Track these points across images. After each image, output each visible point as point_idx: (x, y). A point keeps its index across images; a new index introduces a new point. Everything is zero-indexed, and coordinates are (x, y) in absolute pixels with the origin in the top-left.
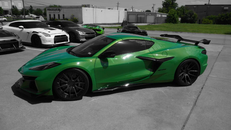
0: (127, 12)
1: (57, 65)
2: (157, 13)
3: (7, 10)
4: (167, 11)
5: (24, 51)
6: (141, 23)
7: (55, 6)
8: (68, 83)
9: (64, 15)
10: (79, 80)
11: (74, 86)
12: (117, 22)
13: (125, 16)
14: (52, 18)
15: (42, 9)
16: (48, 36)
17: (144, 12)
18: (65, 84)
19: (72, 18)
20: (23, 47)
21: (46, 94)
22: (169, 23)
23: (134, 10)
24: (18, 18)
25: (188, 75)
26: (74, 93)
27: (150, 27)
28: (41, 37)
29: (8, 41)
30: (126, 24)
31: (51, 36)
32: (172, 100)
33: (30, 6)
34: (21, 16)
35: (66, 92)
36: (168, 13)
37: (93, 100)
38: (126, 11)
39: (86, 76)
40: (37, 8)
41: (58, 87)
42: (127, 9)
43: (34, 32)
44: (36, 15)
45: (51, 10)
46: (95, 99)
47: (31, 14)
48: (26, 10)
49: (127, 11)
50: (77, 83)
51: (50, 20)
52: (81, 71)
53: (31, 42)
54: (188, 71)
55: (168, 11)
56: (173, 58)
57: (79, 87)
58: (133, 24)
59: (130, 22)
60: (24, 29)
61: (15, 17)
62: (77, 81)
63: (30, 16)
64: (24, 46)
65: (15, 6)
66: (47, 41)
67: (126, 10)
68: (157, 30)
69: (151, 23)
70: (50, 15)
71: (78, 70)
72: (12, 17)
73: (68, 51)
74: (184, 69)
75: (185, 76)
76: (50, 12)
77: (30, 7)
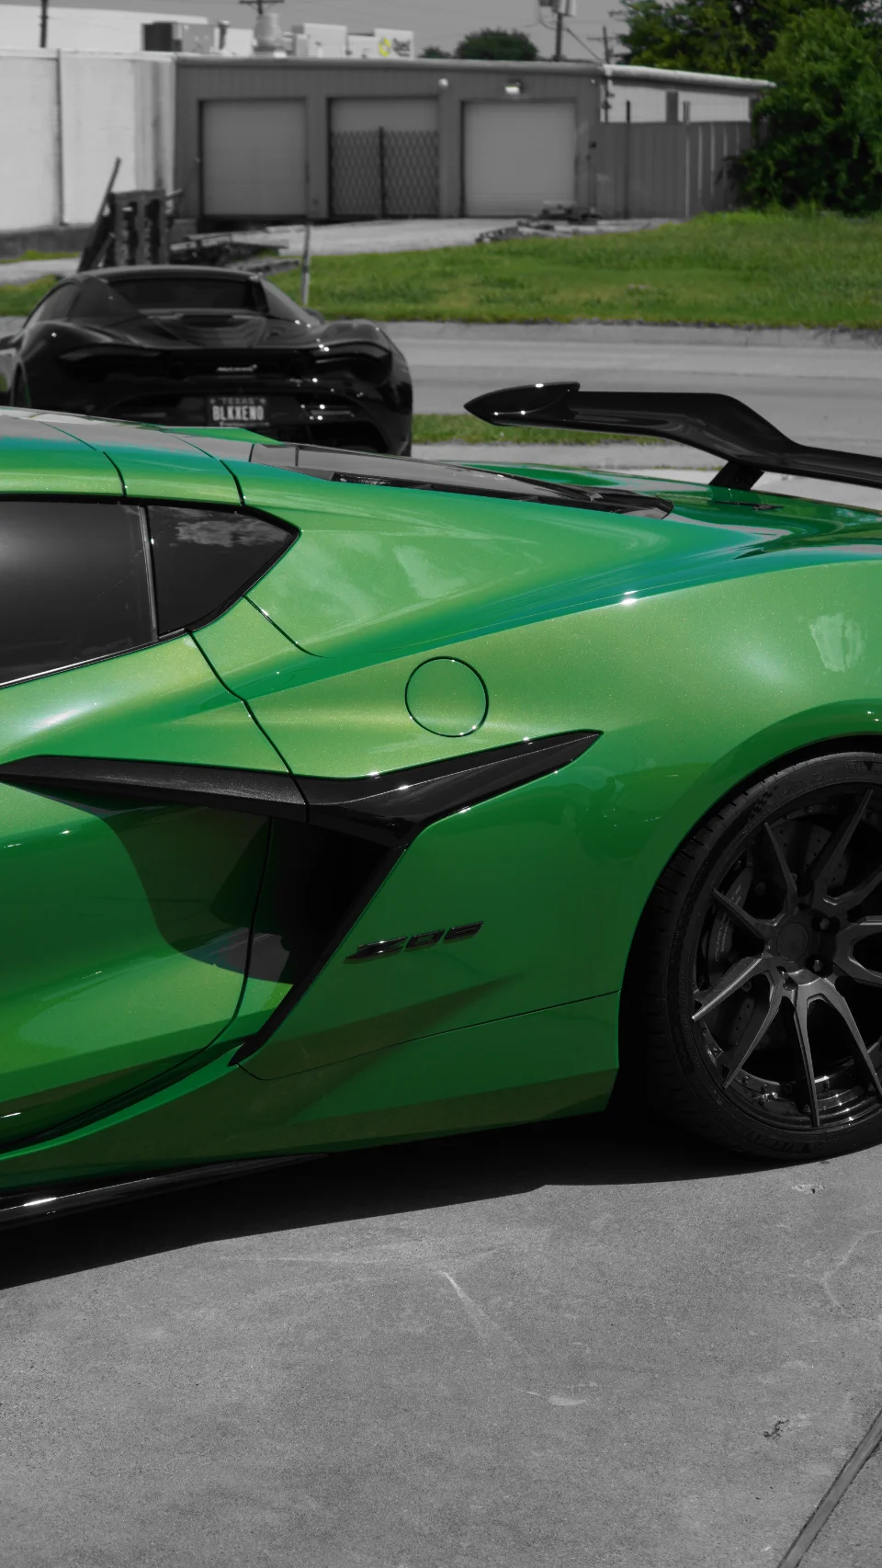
0: (181, 66)
2: (610, 68)
4: (746, 39)
6: (386, 213)
12: (30, 214)
13: (157, 124)
17: (432, 53)
22: (788, 202)
23: (277, 33)
25: (845, 985)
27: (508, 266)
30: (155, 240)
32: (556, 1400)
36: (762, 75)
38: (165, 57)
42: (183, 21)
49: (176, 46)
54: (835, 926)
55: (768, 45)
56: (575, 743)
58: (273, 236)
59: (222, 202)
67: (158, 37)
68: (601, 313)
69: (527, 218)
74: (763, 903)
75: (787, 1008)
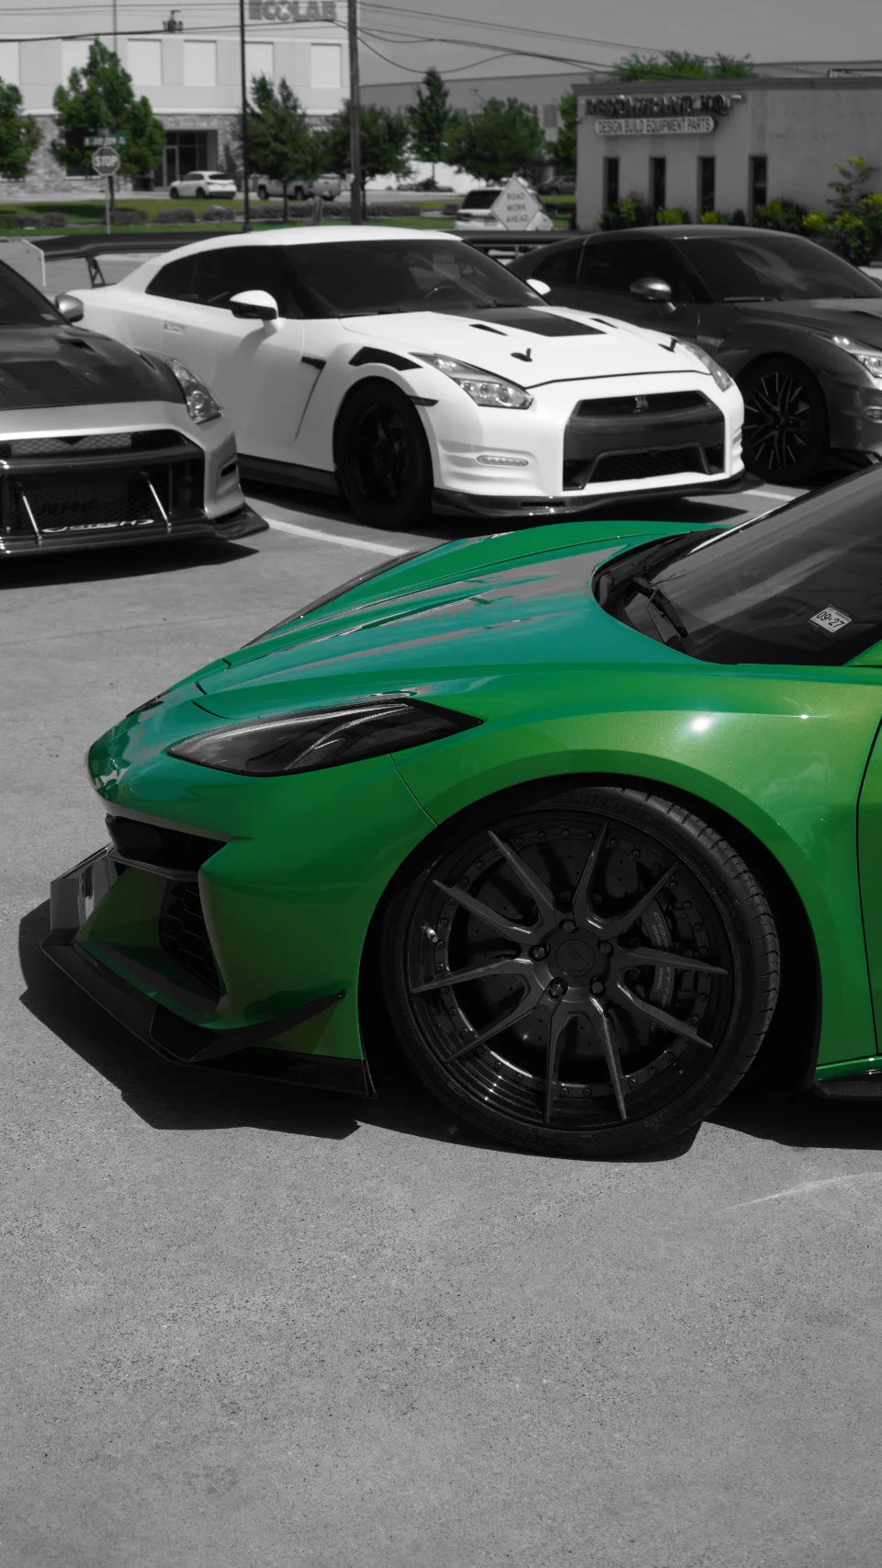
1: (433, 724)
3: (203, 125)
5: (247, 552)
7: (682, 68)
8: (544, 951)
9: (759, 166)
10: (658, 930)
11: (597, 987)
14: (635, 198)
15: (542, 100)
16: (506, 399)
18: (498, 958)
19: (853, 195)
20: (245, 508)
21: (294, 1040)
24: (299, 203)
26: (594, 1070)
28: (429, 416)
29: (108, 444)
31: (538, 404)
33: (420, 77)
34: (326, 182)
35: (509, 1044)
37: (811, 1186)
39: (748, 888)
40: (488, 94)
41: (429, 979)
43: (367, 355)
44: (470, 170)
45: (629, 111)
46: (841, 1180)
47: (427, 158)
48: (381, 122)
50: (642, 956)
51: (606, 224)
52: (691, 828)
53: (329, 465)
57: (657, 1004)
60: (279, 322)
61: (267, 196)
62: (635, 937)
63: (410, 188)
64: (253, 503)
65: (284, 85)
66: (484, 460)
70: (612, 167)
71: (657, 805)
72: (240, 196)
73: (612, 588)
76: (612, 139)
77: (428, 83)
